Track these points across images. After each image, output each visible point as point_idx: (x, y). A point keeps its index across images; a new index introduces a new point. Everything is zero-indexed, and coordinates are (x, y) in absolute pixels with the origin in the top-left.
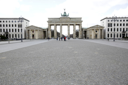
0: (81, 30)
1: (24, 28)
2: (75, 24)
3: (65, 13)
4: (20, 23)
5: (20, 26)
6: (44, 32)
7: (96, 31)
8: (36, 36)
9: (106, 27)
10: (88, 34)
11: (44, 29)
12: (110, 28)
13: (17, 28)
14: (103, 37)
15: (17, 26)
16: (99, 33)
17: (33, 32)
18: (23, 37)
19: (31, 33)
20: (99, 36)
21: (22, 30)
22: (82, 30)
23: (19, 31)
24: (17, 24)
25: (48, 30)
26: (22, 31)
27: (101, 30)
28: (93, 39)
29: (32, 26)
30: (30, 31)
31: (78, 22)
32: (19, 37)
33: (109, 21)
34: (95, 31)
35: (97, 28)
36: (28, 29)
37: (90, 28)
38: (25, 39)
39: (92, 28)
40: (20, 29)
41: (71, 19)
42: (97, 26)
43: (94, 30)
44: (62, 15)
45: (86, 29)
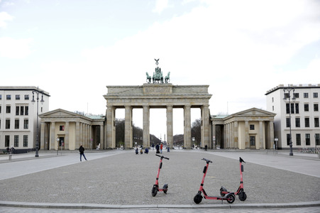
0: (206, 122)
1: (32, 116)
2: (187, 103)
3: (158, 70)
4: (22, 101)
5: (22, 110)
6: (95, 129)
7: (252, 127)
8: (72, 143)
9: (280, 114)
10: (228, 134)
11: (92, 121)
12: (293, 117)
13: (12, 116)
14: (273, 145)
15: (13, 110)
16: (259, 131)
17: (61, 128)
18: (31, 145)
19: (55, 133)
20: (260, 141)
21: (26, 122)
22: (211, 122)
23: (17, 126)
24: (13, 103)
25: (105, 122)
26: (26, 127)
27: (266, 123)
28: (242, 151)
29: (59, 111)
30: (52, 127)
31: (197, 97)
32: (16, 143)
33: (287, 96)
34: (247, 125)
35: (252, 118)
36: (48, 120)
37: (233, 116)
38: (37, 149)
39: (240, 117)
40: (22, 118)
41: (178, 90)
42: (254, 110)
43: (244, 122)
44: (149, 79)
45: (223, 120)
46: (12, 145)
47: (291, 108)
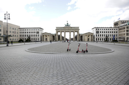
1: (40, 34)
2: (74, 31)
3: (68, 24)
4: (38, 31)
5: (38, 33)
6: (54, 37)
7: (89, 36)
8: (48, 40)
9: (95, 33)
10: (83, 38)
11: (53, 35)
12: (98, 34)
13: (36, 34)
14: (93, 40)
15: (36, 33)
16: (90, 37)
17: (46, 37)
18: (40, 40)
19: (45, 37)
20: (90, 40)
21: (39, 35)
22: (79, 35)
23: (37, 36)
24: (36, 31)
25: (56, 35)
26: (39, 36)
27: (92, 35)
28: (86, 42)
29: (46, 33)
30: (44, 36)
31: (76, 29)
33: (97, 29)
34: (88, 36)
36: (43, 35)
37: (85, 34)
38: (41, 41)
39: (86, 34)
40: (38, 34)
41: (72, 28)
42: (89, 33)
43: (87, 35)
44: (66, 25)
45: (82, 35)
46: (36, 40)
47: (97, 32)
